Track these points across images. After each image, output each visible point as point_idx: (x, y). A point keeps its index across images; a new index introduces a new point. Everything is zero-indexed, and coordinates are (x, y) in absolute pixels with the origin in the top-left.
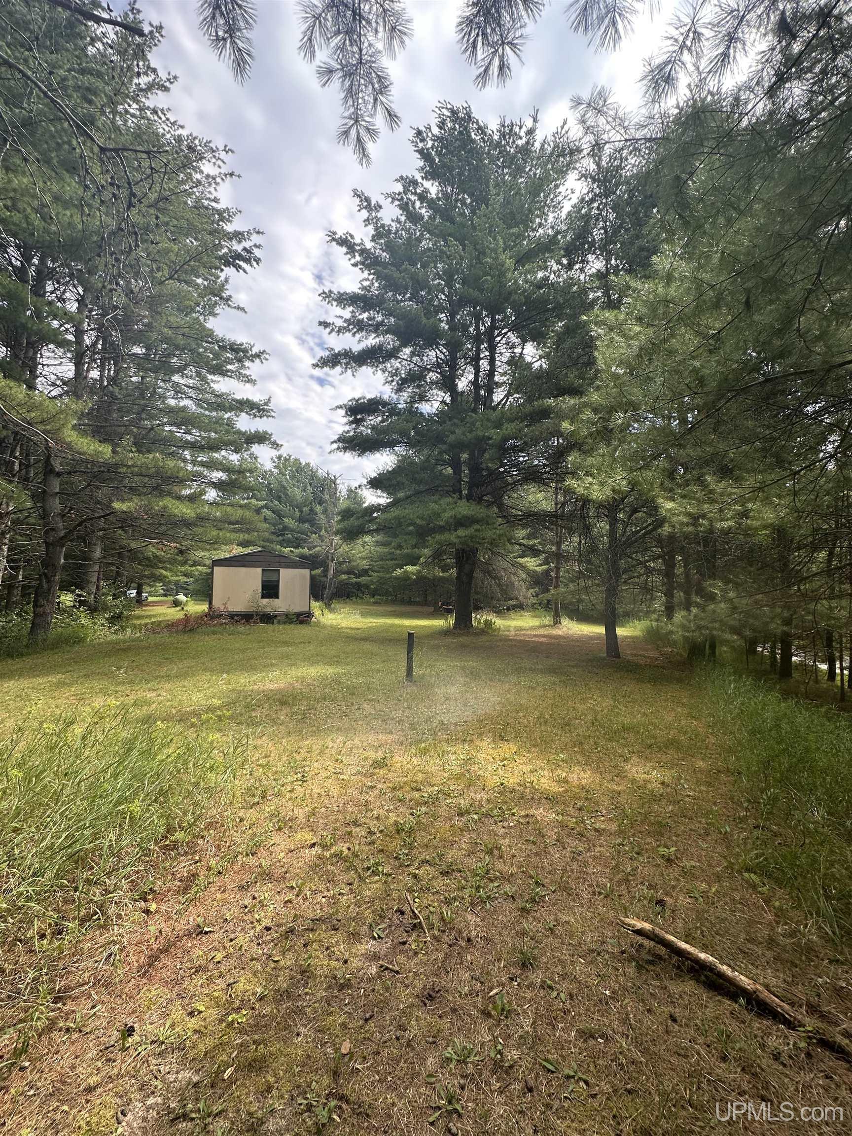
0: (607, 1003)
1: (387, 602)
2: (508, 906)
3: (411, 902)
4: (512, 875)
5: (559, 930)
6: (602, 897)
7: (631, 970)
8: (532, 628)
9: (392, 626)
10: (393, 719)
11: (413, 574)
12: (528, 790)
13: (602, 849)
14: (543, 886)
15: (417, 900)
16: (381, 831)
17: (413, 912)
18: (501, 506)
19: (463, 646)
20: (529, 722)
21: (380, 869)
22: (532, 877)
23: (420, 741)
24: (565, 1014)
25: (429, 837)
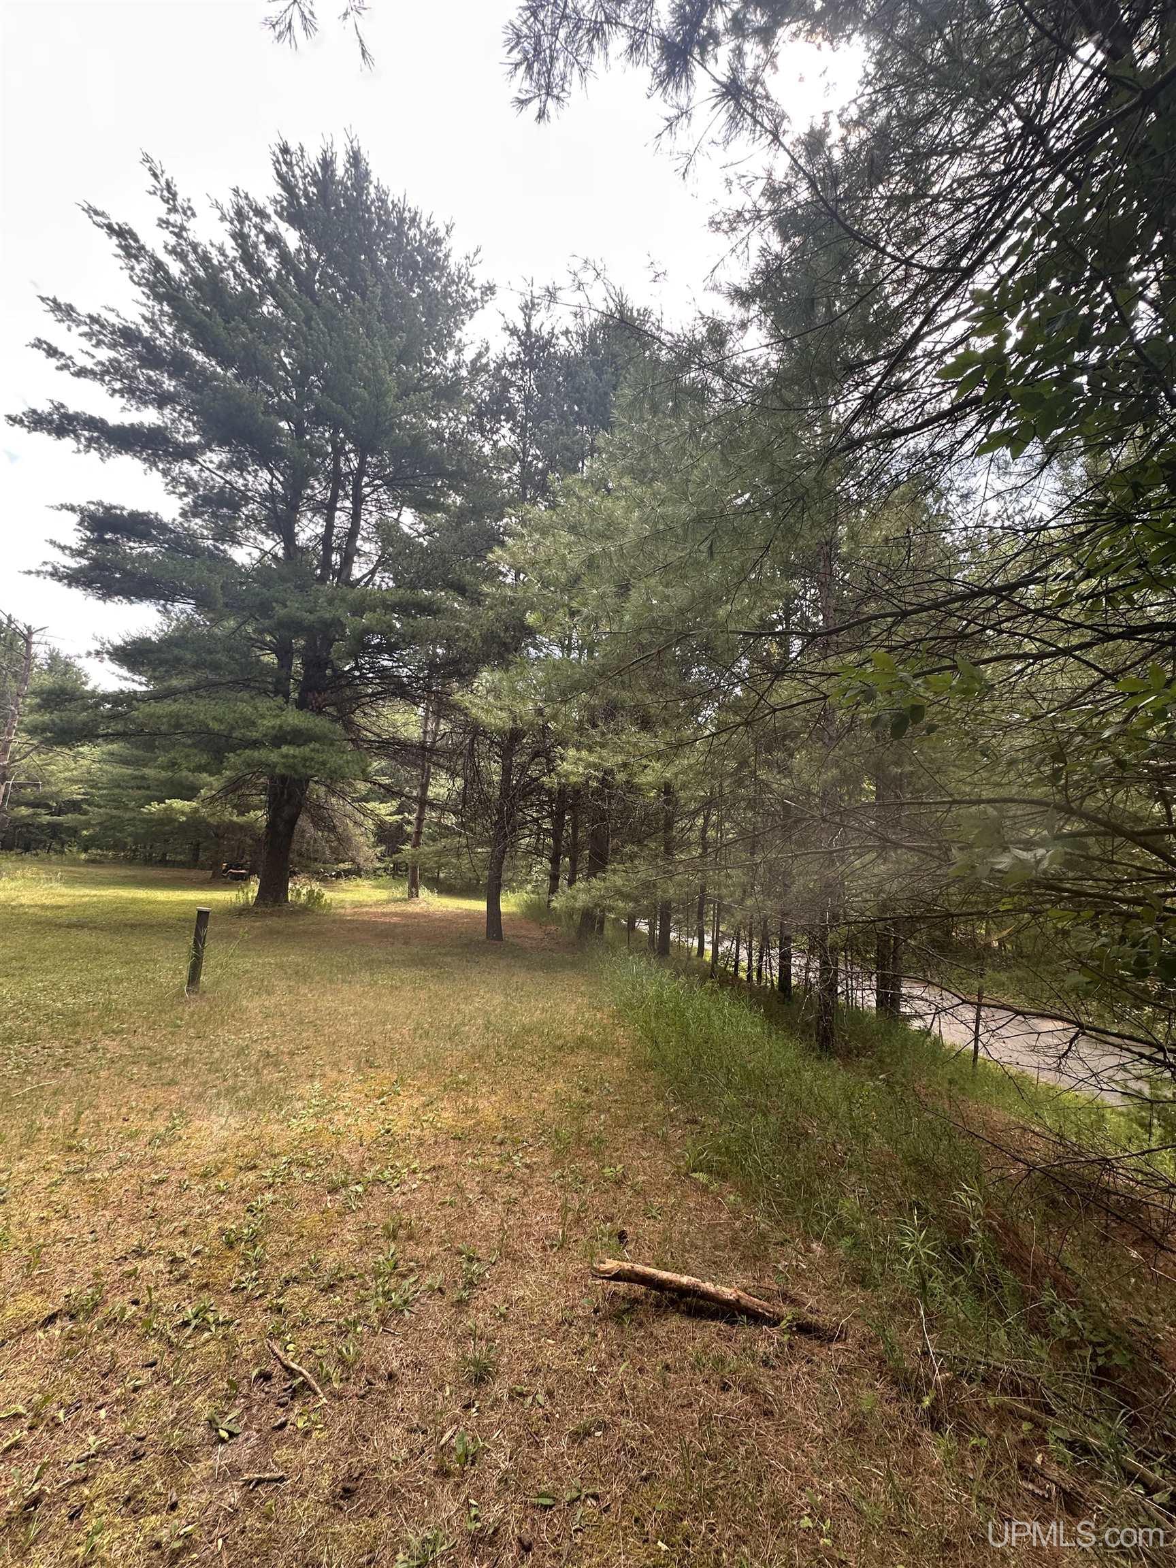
0: (595, 1382)
1: (116, 862)
2: (435, 1304)
3: (281, 1354)
4: (433, 1258)
5: (514, 1313)
6: (555, 1249)
7: (612, 1329)
8: (377, 903)
9: (134, 901)
10: (169, 1059)
11: (183, 813)
12: (426, 1132)
13: (540, 1188)
14: (479, 1260)
15: (291, 1347)
16: (197, 1254)
17: (287, 1368)
18: (349, 725)
19: (272, 933)
20: (402, 1036)
21: (210, 1317)
22: (460, 1253)
23: (234, 1089)
24: (548, 1421)
25: (288, 1239)
